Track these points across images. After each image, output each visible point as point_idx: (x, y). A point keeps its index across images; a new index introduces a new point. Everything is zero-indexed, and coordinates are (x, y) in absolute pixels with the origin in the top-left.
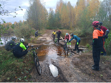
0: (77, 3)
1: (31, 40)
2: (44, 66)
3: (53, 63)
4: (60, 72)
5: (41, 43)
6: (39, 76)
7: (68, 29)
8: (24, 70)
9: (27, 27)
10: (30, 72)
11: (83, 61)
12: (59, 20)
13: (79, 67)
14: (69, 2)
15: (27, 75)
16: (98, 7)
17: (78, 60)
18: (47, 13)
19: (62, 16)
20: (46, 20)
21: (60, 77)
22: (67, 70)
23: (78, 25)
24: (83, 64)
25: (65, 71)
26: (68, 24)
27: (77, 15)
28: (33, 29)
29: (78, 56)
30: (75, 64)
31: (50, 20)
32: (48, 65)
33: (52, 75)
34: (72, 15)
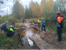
0: (41, 2)
1: (15, 25)
2: (25, 41)
3: (30, 38)
4: (34, 43)
5: (21, 27)
6: (23, 46)
7: (37, 18)
8: (14, 43)
9: (12, 17)
10: (18, 44)
11: (46, 36)
12: (31, 12)
13: (44, 40)
14: (37, 2)
15: (17, 46)
16: (53, 5)
17: (43, 36)
18: (24, 9)
19: (33, 10)
20: (23, 13)
21: (34, 46)
22: (38, 42)
23: (43, 16)
24: (46, 38)
25: (37, 42)
26: (37, 15)
27: (41, 10)
28: (16, 19)
29: (43, 33)
30: (42, 38)
31: (26, 13)
32: (27, 40)
33: (30, 45)
34: (39, 10)
